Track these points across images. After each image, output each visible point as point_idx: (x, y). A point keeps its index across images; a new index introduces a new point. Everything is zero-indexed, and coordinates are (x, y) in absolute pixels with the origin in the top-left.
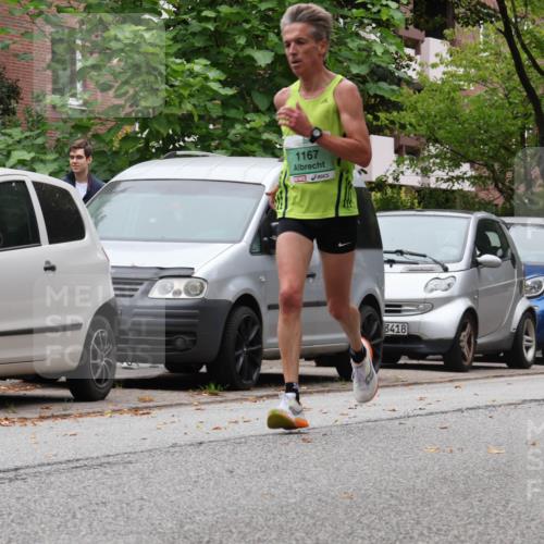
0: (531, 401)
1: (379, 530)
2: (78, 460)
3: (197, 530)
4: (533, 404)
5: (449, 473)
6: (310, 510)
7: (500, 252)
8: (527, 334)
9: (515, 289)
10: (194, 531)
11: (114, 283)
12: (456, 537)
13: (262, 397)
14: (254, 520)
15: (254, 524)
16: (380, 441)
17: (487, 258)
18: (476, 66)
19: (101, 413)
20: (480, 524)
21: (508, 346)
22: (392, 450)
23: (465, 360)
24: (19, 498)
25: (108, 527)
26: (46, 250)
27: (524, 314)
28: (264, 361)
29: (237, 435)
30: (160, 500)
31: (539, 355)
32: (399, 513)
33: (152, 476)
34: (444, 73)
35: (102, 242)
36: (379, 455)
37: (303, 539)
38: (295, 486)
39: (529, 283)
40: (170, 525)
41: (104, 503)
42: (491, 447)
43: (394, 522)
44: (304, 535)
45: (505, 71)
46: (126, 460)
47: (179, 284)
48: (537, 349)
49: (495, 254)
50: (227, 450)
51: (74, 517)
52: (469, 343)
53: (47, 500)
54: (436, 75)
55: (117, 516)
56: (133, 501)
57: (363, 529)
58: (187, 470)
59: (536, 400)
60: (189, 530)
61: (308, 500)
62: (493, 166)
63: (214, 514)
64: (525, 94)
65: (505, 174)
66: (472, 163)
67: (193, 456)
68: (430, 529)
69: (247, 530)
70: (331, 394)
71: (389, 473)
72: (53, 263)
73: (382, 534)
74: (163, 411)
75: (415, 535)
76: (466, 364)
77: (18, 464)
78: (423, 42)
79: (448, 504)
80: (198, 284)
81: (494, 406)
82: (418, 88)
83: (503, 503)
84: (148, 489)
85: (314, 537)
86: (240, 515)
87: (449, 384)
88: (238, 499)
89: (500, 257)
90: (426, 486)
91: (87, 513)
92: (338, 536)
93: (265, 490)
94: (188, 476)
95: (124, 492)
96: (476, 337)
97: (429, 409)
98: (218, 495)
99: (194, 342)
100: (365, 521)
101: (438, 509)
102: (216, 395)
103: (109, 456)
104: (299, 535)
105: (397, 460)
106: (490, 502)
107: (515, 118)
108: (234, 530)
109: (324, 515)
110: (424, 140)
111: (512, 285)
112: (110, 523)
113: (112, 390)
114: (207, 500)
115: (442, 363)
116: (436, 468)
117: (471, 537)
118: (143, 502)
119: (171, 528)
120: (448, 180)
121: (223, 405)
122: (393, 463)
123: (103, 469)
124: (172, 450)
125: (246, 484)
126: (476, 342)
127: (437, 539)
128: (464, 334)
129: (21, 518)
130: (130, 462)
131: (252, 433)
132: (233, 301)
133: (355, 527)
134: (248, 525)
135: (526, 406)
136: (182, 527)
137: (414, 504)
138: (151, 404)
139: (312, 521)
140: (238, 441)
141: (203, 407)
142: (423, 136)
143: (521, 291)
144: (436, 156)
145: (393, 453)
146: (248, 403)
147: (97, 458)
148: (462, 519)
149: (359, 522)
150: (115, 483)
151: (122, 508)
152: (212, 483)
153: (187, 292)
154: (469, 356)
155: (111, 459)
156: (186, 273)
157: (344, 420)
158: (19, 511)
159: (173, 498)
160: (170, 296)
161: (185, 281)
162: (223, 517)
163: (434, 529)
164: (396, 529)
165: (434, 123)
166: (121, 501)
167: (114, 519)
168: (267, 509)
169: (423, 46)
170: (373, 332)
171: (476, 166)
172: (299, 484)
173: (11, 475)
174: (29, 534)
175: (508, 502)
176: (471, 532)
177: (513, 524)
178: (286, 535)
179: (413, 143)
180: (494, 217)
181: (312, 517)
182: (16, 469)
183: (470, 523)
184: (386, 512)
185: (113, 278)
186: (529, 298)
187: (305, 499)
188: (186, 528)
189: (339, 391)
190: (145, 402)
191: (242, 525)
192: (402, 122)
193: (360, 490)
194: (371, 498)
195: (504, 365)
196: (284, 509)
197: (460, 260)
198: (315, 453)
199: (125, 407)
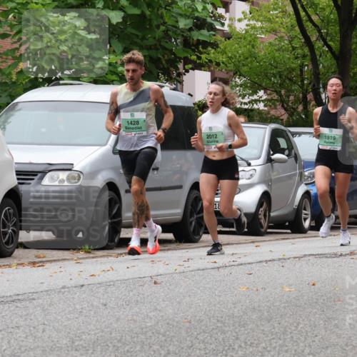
0: (310, 255)
1: (211, 344)
3: (84, 345)
4: (311, 257)
5: (256, 305)
6: (162, 330)
7: (287, 152)
8: (305, 209)
9: (297, 178)
10: (82, 345)
11: (17, 175)
12: (264, 348)
13: (121, 254)
14: (124, 338)
15: (123, 341)
16: (207, 284)
17: (278, 156)
18: (270, 20)
19: (10, 266)
20: (280, 339)
21: (292, 217)
22: (216, 290)
23: (262, 227)
27: (302, 196)
28: (122, 229)
29: (107, 280)
30: (57, 324)
31: (313, 224)
32: (224, 332)
33: (49, 308)
34: (247, 25)
35: (9, 146)
36: (207, 292)
37: (158, 350)
38: (150, 314)
39: (306, 173)
40: (65, 342)
41: (18, 327)
42: (285, 286)
43: (221, 339)
44: (158, 347)
45: (289, 24)
46: (30, 297)
47: (63, 175)
48: (311, 220)
49: (283, 153)
50: (101, 290)
52: (265, 215)
54: (241, 27)
56: (38, 325)
57: (199, 343)
58: (74, 304)
59: (313, 255)
60: (78, 345)
61: (160, 324)
62: (280, 92)
63: (95, 334)
64: (303, 40)
65: (288, 97)
66: (265, 89)
67: (78, 294)
68: (246, 343)
69: (119, 345)
70: (170, 252)
71: (215, 305)
73: (213, 346)
74: (53, 264)
75: (236, 347)
76: (263, 230)
78: (231, 3)
80: (76, 175)
81: (285, 259)
82: (228, 37)
83: (295, 324)
84: (48, 317)
85: (166, 349)
86: (113, 335)
87: (252, 244)
88: (111, 324)
89: (287, 156)
90: (242, 314)
91: (6, 335)
92: (183, 348)
93: (130, 318)
94: (75, 308)
95: (31, 320)
96: (270, 212)
97: (240, 261)
98: (97, 321)
100: (200, 337)
101: (251, 329)
102: (89, 253)
103: (18, 295)
104: (155, 347)
105: (220, 296)
106: (286, 324)
107: (297, 58)
108: (110, 345)
109: (172, 334)
110: (232, 74)
111: (295, 175)
112: (23, 341)
113: (16, 250)
114: (90, 324)
116: (248, 301)
117: (275, 348)
118: (45, 326)
119: (66, 344)
120: (249, 102)
121: (95, 259)
122: (217, 298)
123: (15, 303)
124: (63, 290)
125: (116, 313)
126: (269, 215)
127: (251, 349)
128: (261, 209)
130: (34, 299)
131: (118, 278)
132: (101, 187)
133: (194, 341)
134: (119, 341)
135: (307, 258)
136: (73, 343)
137: (233, 326)
138: (44, 259)
139: (163, 338)
140: (108, 284)
141: (81, 261)
142: (232, 71)
143: (301, 180)
144: (241, 86)
145: (216, 292)
146: (112, 258)
147: (10, 296)
148: (267, 336)
149: (196, 338)
150: (24, 313)
151: (30, 330)
152: (92, 313)
153: (69, 181)
154: (265, 225)
155: (20, 297)
156: (67, 168)
157: (182, 269)
159: (65, 324)
160: (57, 183)
161: (67, 173)
162: (101, 336)
163: (249, 343)
164: (222, 343)
165: (239, 62)
166: (30, 326)
167: (26, 337)
168: (132, 330)
169: (231, 7)
170: (199, 209)
171: (269, 92)
172: (153, 313)
175: (298, 324)
176: (274, 345)
177: (303, 339)
178: (146, 348)
179: (224, 76)
180: (283, 128)
181: (164, 336)
183: (273, 339)
184: (215, 331)
185: (16, 171)
186: (306, 184)
187: (158, 323)
188: (76, 344)
189: (176, 249)
190: (39, 258)
191: (115, 341)
192: (217, 61)
193: (196, 316)
194: (204, 322)
195: (289, 231)
196: (144, 330)
197: (259, 158)
198: (163, 292)
199: (26, 261)
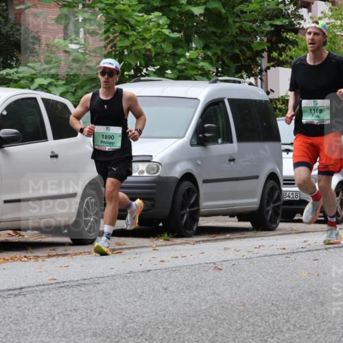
1: (260, 327)
2: (64, 282)
6: (215, 313)
12: (312, 331)
14: (176, 320)
15: (175, 323)
16: (271, 269)
19: (89, 253)
22: (278, 274)
24: (18, 307)
25: (75, 326)
26: (51, 144)
29: (174, 265)
30: (115, 308)
32: (275, 315)
36: (269, 277)
37: (207, 332)
38: (207, 298)
40: (117, 324)
41: (76, 310)
43: (271, 322)
46: (96, 282)
47: (143, 166)
50: (166, 275)
51: (54, 319)
52: (341, 205)
53: (37, 308)
55: (83, 318)
56: (96, 309)
57: (249, 326)
60: (130, 327)
63: (149, 317)
68: (295, 325)
69: (170, 327)
70: (245, 239)
71: (273, 289)
72: (56, 153)
73: (262, 329)
75: (284, 330)
77: (23, 285)
79: (310, 309)
80: (156, 166)
84: (108, 301)
86: (166, 317)
88: (167, 307)
90: (297, 298)
91: (62, 317)
92: (231, 330)
93: (187, 301)
94: (136, 292)
95: (90, 303)
97: (309, 248)
98: (154, 304)
99: (153, 205)
101: (303, 312)
102: (169, 241)
103: (85, 279)
105: (280, 281)
109: (224, 317)
112: (77, 323)
114: (146, 307)
115: (323, 219)
118: (102, 309)
121: (172, 247)
122: (277, 283)
123: (79, 288)
125: (175, 297)
127: (299, 332)
129: (17, 320)
130: (99, 283)
131: (185, 264)
132: (179, 178)
133: (244, 324)
134: (171, 324)
136: (125, 325)
137: (287, 309)
139: (215, 321)
140: (174, 269)
141: (159, 248)
145: (278, 277)
146: (189, 246)
147: (77, 281)
148: (318, 319)
149: (247, 321)
150: (86, 297)
152: (151, 296)
153: (148, 172)
154: (341, 213)
155: (86, 282)
156: (147, 159)
157: (249, 255)
158: (17, 315)
159: (123, 307)
160: (136, 174)
161: (146, 164)
163: (298, 326)
164: (272, 325)
166: (87, 309)
167: (81, 320)
168: (186, 313)
172: (211, 297)
173: (16, 292)
174: (20, 331)
181: (216, 318)
182: (21, 288)
184: (267, 314)
187: (213, 306)
190: (120, 245)
191: (167, 323)
193: (252, 300)
194: (259, 306)
196: (198, 313)
198: (225, 277)
